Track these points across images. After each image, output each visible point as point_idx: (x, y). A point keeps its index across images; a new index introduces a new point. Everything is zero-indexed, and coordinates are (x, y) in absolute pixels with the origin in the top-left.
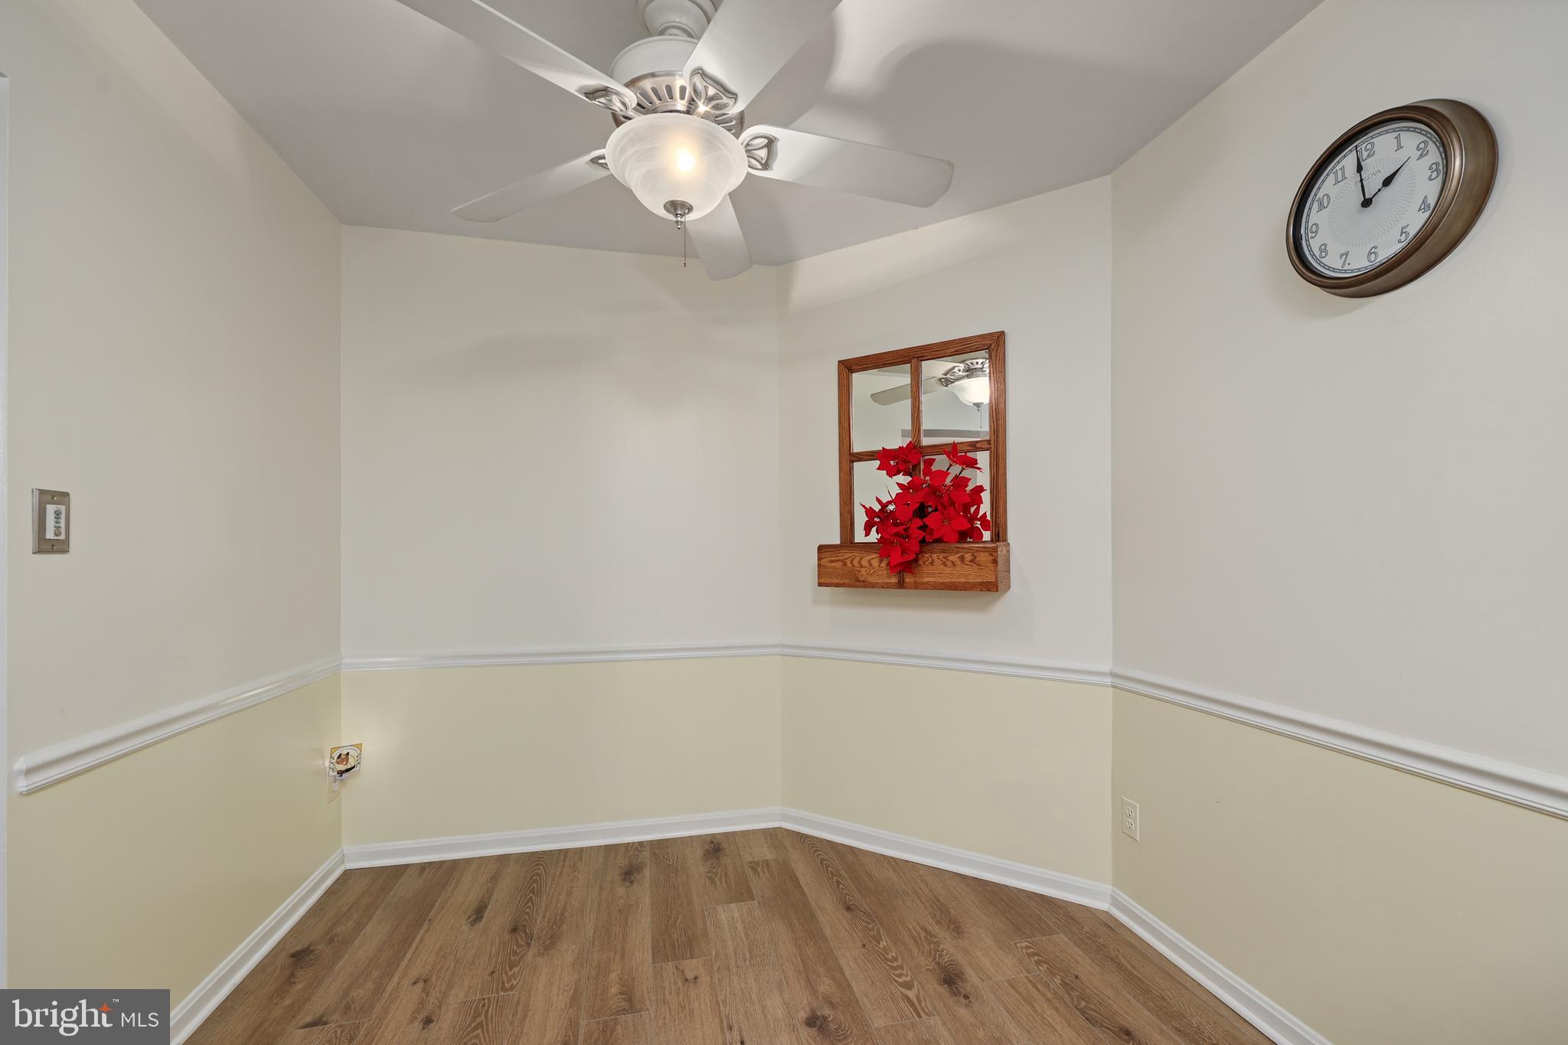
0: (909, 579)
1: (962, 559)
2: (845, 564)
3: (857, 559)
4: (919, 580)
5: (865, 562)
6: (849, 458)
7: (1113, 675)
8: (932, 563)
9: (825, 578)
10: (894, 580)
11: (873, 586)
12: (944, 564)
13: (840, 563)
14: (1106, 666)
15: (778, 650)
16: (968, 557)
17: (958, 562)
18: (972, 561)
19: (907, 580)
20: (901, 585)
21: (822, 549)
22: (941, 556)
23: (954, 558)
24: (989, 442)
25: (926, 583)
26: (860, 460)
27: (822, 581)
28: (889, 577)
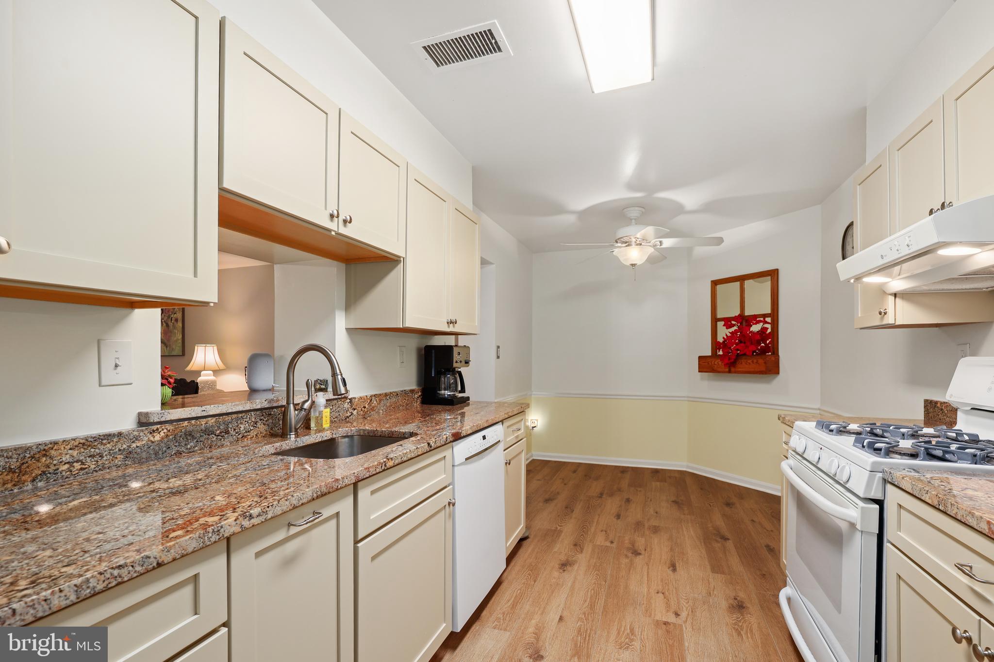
0: (733, 369)
1: (753, 362)
2: (709, 364)
3: (713, 362)
4: (736, 370)
5: (716, 363)
6: (715, 320)
7: (819, 409)
8: (741, 364)
9: (701, 369)
10: (727, 370)
11: (719, 372)
12: (746, 364)
13: (706, 364)
14: (818, 406)
15: (686, 399)
16: (755, 361)
17: (751, 363)
18: (757, 362)
19: (732, 370)
20: (730, 372)
21: (700, 358)
22: (745, 360)
23: (750, 361)
24: (770, 314)
25: (740, 371)
26: (719, 321)
27: (700, 370)
28: (725, 369)
